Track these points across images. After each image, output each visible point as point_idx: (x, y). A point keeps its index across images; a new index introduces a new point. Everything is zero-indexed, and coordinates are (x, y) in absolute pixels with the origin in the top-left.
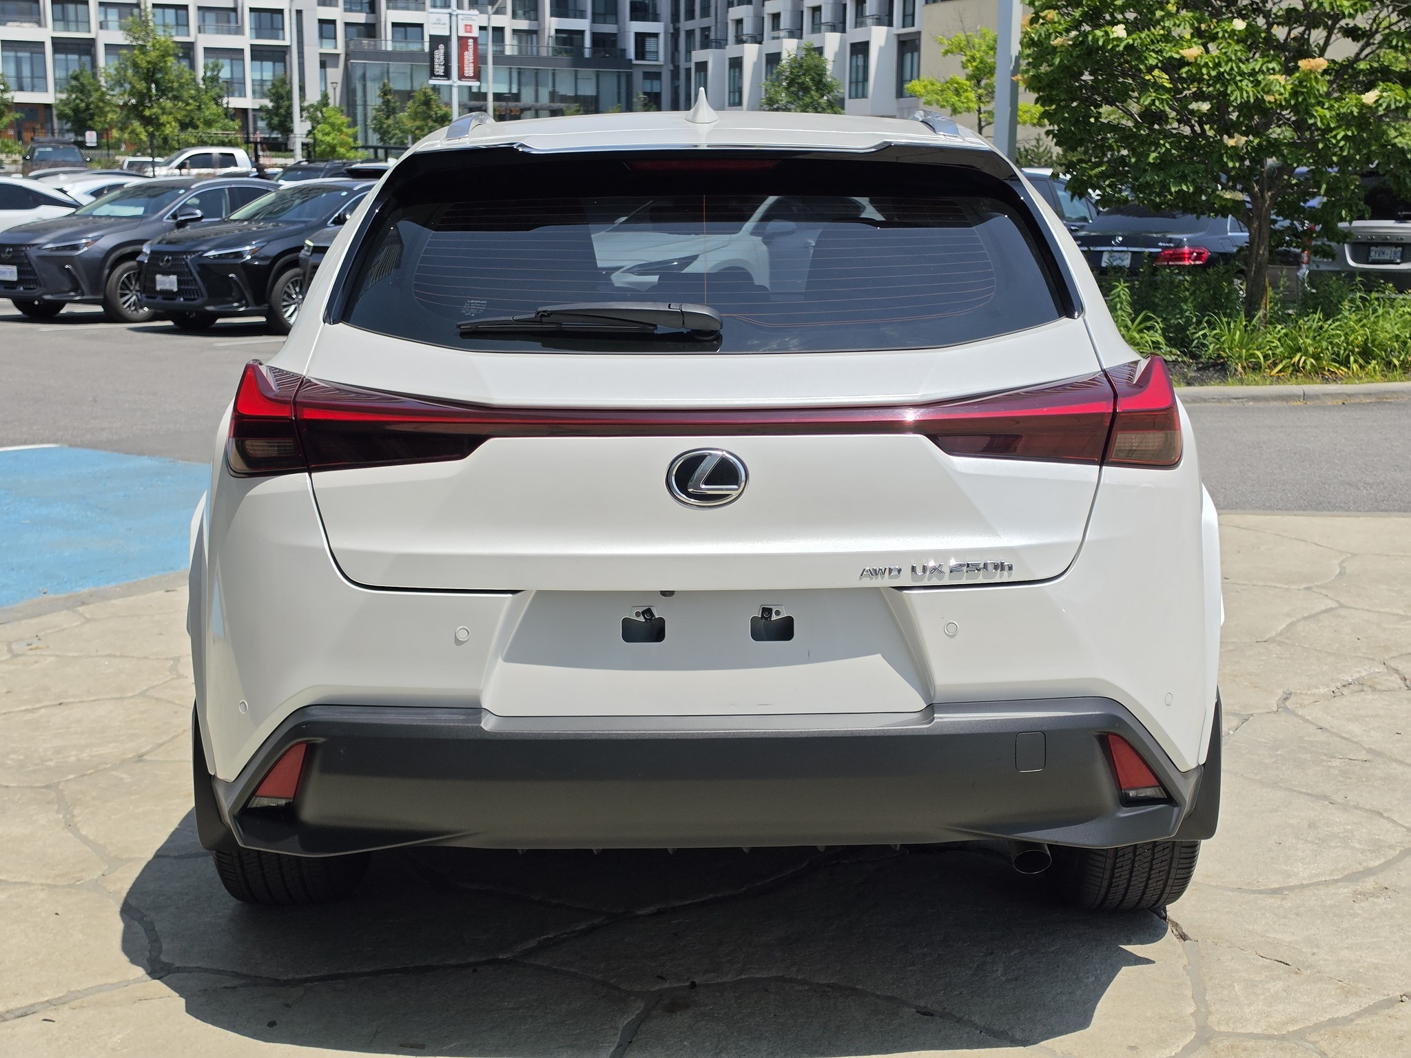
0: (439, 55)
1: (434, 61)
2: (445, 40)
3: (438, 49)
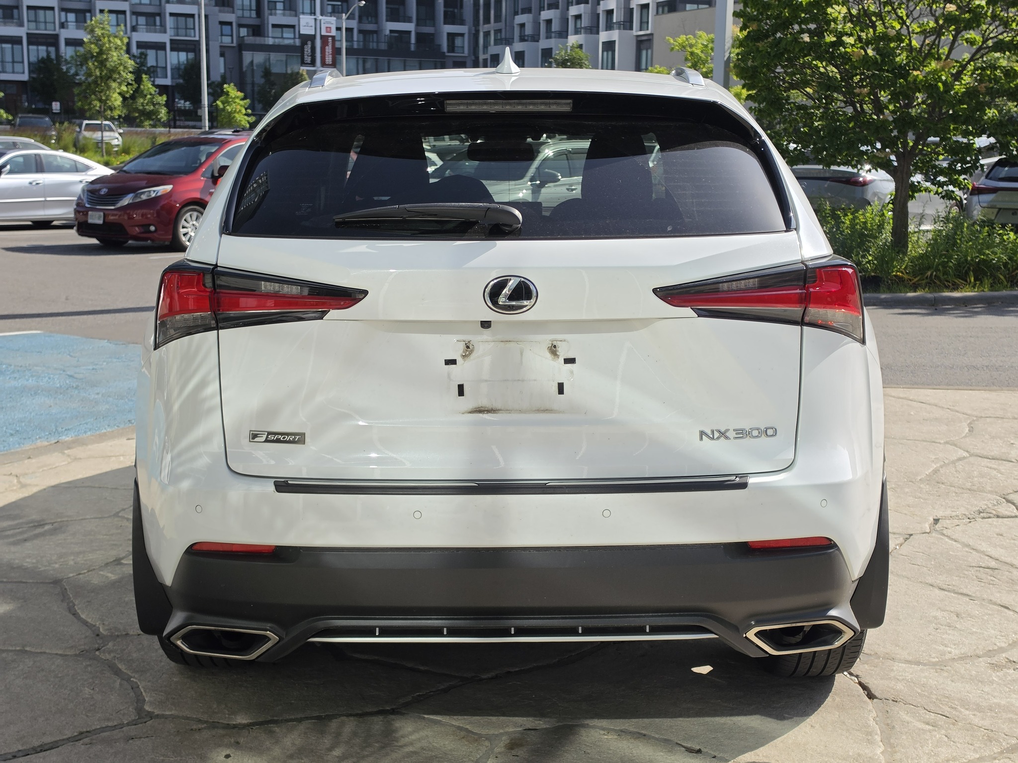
0: (308, 49)
1: (304, 53)
2: (312, 38)
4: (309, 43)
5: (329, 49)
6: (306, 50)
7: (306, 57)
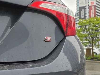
0: (82, 12)
1: (81, 14)
2: (84, 8)
3: (82, 11)
4: (83, 10)
5: (92, 11)
6: (81, 13)
7: (81, 16)
